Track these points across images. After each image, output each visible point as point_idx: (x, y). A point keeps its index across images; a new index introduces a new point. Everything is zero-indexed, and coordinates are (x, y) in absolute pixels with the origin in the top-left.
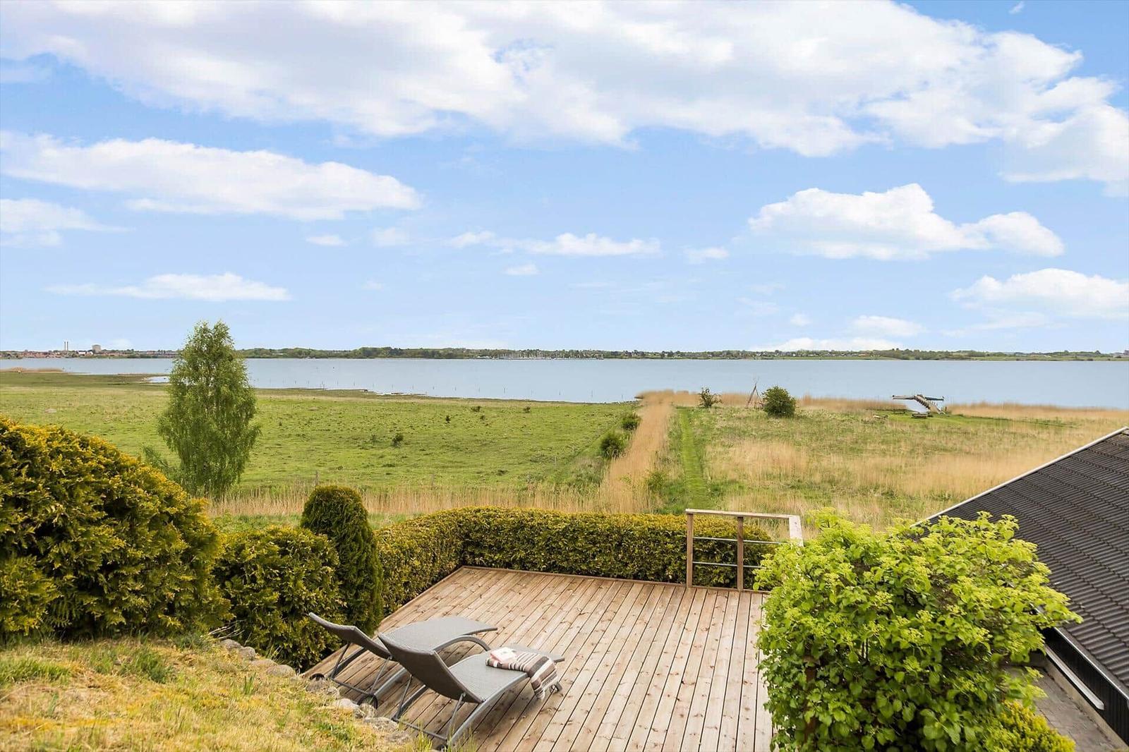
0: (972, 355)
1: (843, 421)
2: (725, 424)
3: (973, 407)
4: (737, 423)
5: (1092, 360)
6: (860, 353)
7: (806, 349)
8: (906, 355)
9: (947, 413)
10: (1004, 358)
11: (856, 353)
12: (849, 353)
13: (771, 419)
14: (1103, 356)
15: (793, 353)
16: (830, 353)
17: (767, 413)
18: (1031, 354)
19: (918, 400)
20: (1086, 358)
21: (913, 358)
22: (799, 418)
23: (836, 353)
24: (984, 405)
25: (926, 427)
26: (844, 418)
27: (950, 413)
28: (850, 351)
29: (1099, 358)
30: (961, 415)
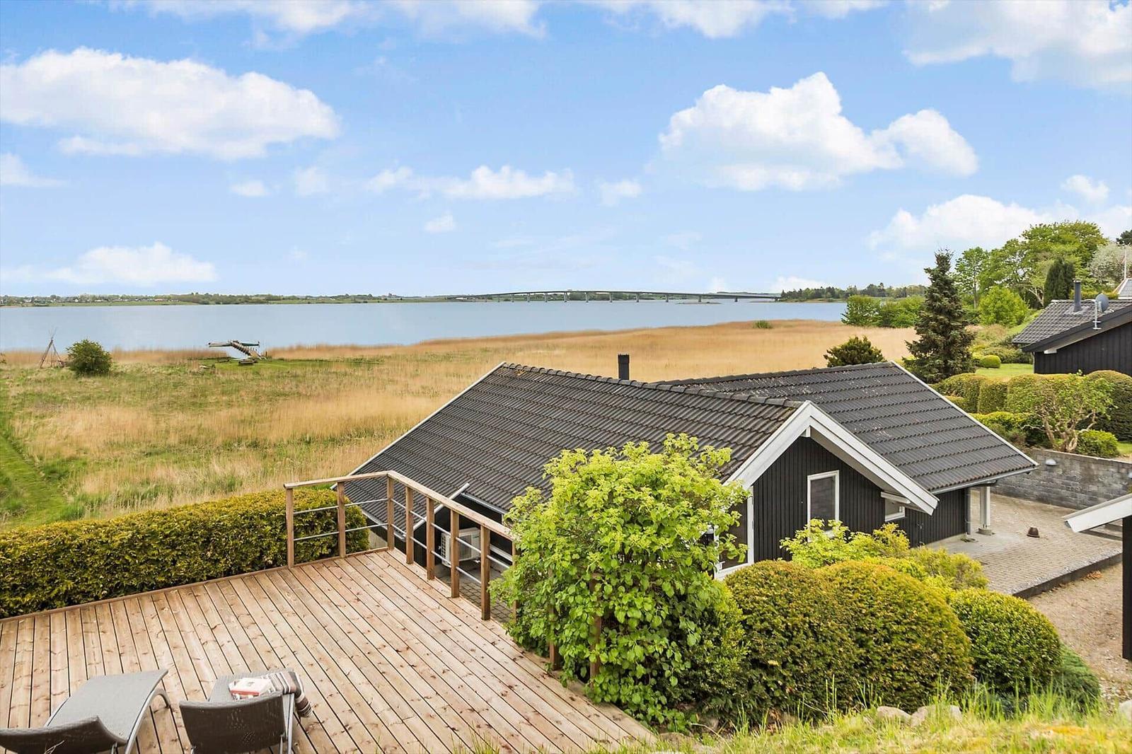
0: (269, 299)
1: (170, 374)
2: (21, 390)
3: (291, 350)
4: (38, 388)
5: (366, 302)
6: (156, 297)
7: (91, 294)
8: (206, 300)
9: (268, 358)
10: (298, 301)
11: (152, 297)
12: (144, 298)
13: (83, 379)
14: (374, 298)
15: (75, 298)
16: (122, 298)
17: (74, 373)
18: (318, 298)
19: (235, 347)
20: (362, 301)
21: (213, 302)
22: (117, 374)
23: (128, 298)
24: (299, 348)
25: (258, 373)
26: (170, 371)
27: (271, 357)
28: (144, 295)
29: (372, 301)
30: (282, 359)
